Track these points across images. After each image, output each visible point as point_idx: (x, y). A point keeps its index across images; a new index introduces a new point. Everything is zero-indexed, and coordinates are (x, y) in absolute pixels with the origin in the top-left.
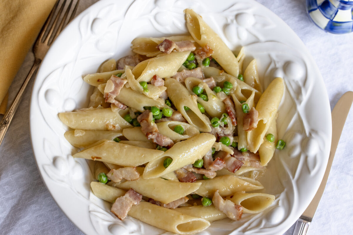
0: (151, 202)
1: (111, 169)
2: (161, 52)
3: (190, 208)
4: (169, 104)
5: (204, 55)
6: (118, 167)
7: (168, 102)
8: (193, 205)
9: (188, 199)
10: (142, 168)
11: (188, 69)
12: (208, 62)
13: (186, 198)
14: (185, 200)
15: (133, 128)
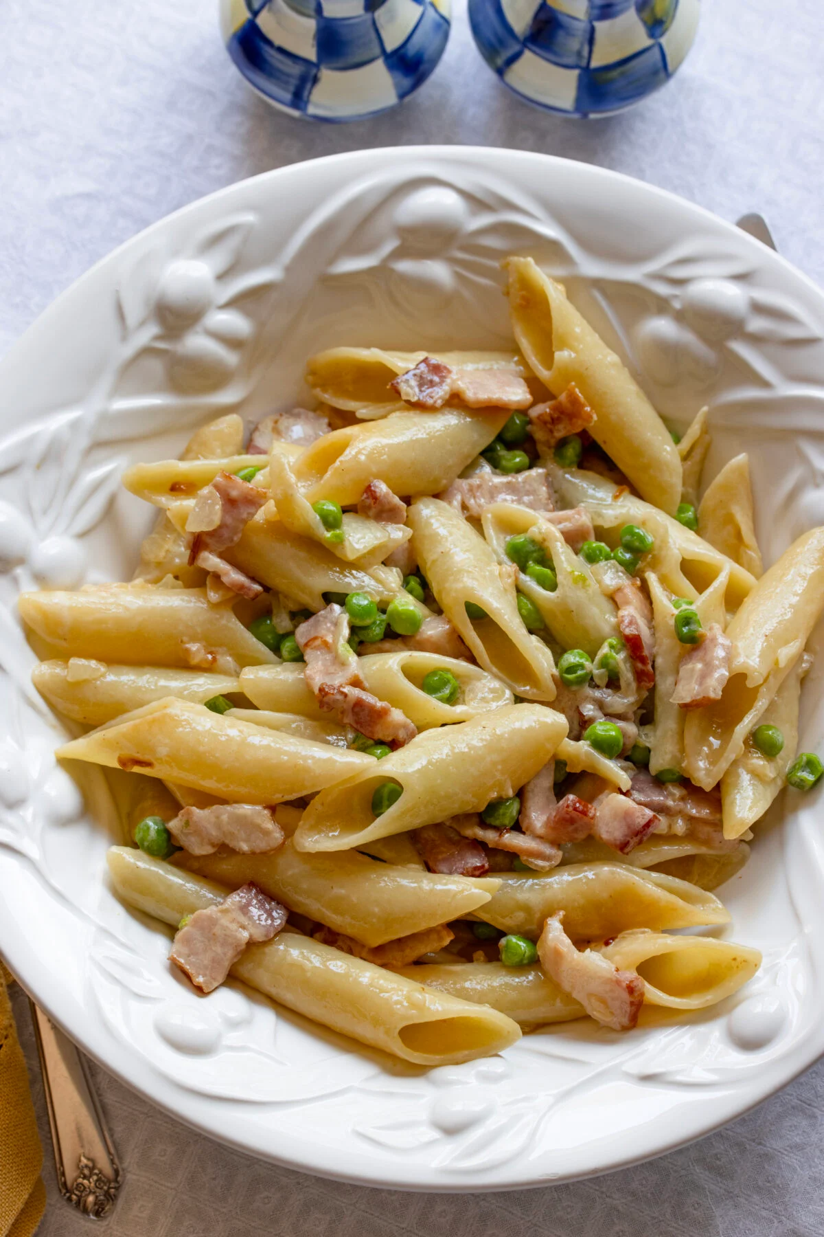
0: (317, 935)
1: (183, 804)
2: (406, 405)
3: (458, 968)
4: (418, 589)
5: (561, 427)
6: (207, 799)
7: (414, 582)
8: (470, 960)
9: (452, 937)
10: (292, 813)
11: (497, 471)
12: (572, 451)
13: (444, 933)
14: (441, 939)
15: (281, 663)
